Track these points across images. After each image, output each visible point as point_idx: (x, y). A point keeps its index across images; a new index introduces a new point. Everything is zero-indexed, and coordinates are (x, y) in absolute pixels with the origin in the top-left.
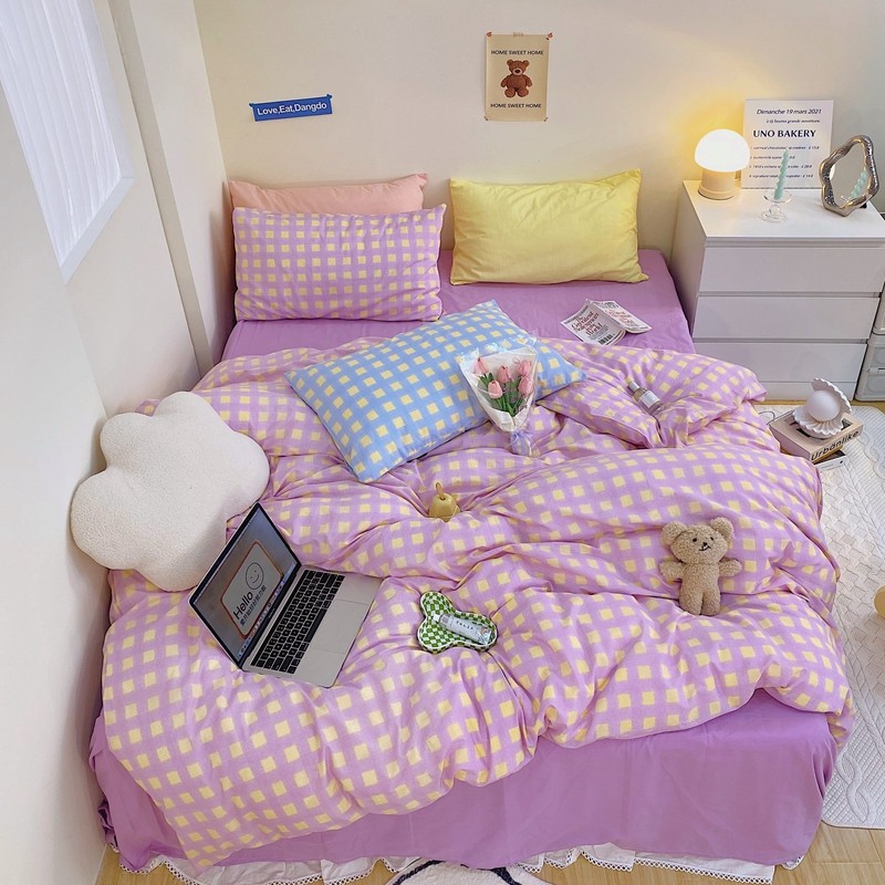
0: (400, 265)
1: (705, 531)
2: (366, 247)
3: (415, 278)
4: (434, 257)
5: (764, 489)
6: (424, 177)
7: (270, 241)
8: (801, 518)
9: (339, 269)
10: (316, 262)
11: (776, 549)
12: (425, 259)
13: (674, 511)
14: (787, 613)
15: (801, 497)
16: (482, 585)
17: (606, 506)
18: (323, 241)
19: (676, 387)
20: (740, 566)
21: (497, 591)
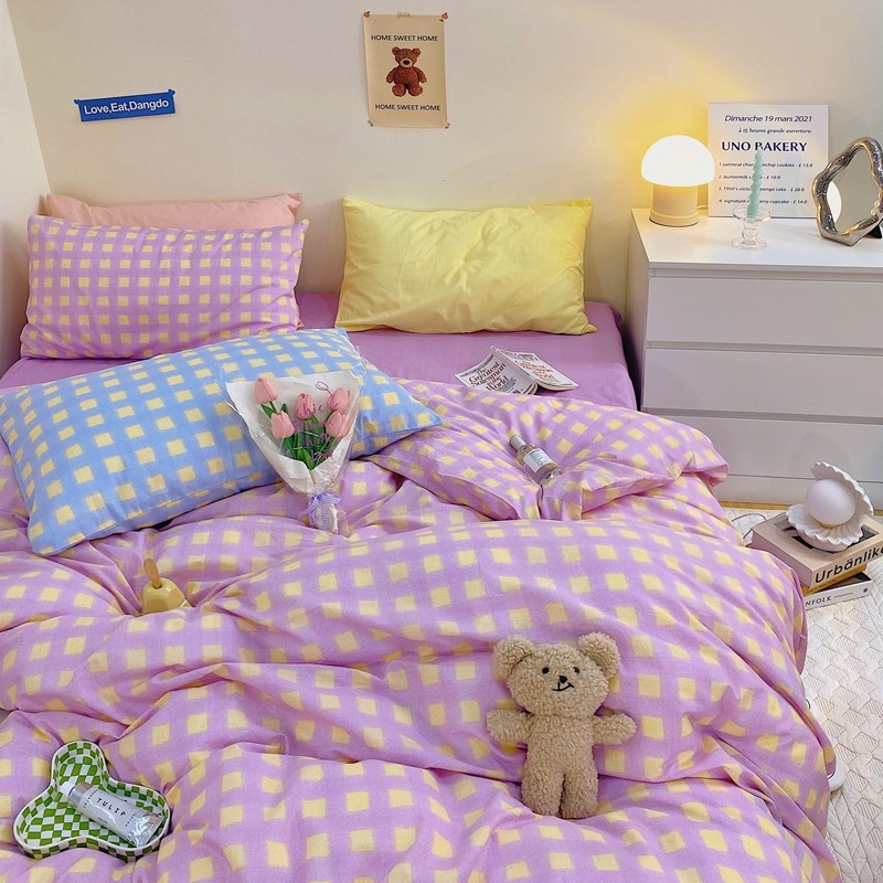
0: (235, 290)
1: (564, 653)
2: (192, 264)
3: (256, 308)
4: (287, 285)
5: (684, 591)
6: (296, 197)
7: (68, 255)
8: (753, 647)
9: (153, 291)
10: (124, 282)
11: (700, 699)
12: (273, 285)
13: (519, 618)
14: (718, 822)
15: (756, 612)
16: (160, 734)
17: (405, 605)
18: (136, 257)
19: (581, 444)
20: (632, 726)
21: (181, 744)
